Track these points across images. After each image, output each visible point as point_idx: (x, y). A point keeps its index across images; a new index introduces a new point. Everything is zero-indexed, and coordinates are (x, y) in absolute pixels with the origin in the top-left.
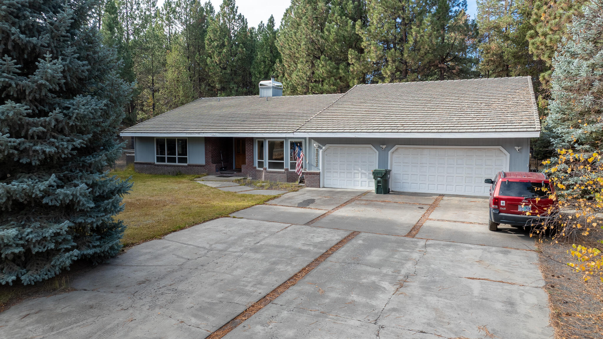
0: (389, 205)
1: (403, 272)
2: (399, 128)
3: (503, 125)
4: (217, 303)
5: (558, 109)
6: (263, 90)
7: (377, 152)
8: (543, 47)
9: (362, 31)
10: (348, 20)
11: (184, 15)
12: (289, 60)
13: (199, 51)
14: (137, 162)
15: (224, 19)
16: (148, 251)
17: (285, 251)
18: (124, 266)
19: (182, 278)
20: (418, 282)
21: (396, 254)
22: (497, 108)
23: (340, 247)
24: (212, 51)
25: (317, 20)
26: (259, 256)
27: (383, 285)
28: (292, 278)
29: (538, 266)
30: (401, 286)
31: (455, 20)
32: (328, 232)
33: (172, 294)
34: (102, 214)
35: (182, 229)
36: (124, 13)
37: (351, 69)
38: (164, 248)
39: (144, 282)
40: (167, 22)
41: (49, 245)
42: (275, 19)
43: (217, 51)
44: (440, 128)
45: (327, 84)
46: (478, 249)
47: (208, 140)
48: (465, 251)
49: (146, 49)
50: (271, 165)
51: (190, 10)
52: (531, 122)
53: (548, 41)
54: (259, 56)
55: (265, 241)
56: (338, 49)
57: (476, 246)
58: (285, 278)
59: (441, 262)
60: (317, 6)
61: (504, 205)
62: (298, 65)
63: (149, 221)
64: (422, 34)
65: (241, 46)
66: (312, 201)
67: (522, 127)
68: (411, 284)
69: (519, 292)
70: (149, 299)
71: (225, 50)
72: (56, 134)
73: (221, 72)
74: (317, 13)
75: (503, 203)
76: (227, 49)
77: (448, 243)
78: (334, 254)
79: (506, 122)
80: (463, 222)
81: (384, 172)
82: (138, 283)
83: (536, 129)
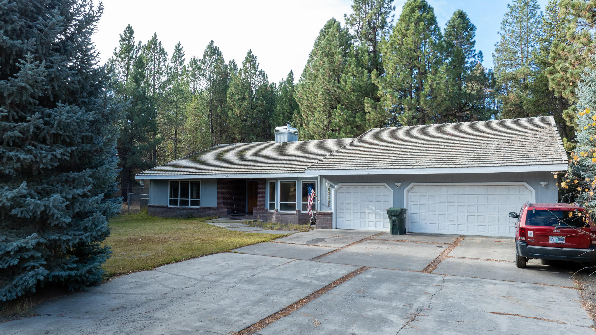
0: (404, 244)
1: (416, 305)
2: (414, 164)
3: (526, 159)
4: (192, 332)
5: (586, 141)
6: (278, 136)
7: (392, 191)
8: (564, 83)
9: (378, 80)
10: (364, 70)
11: (209, 71)
12: (306, 110)
13: (221, 105)
14: (151, 205)
15: (245, 75)
16: (134, 280)
17: (283, 284)
18: (103, 293)
19: (161, 306)
20: (433, 316)
21: (409, 288)
22: (518, 144)
23: (345, 281)
24: (233, 105)
25: (334, 72)
26: (253, 287)
27: (391, 319)
28: (285, 309)
29: (580, 303)
30: (413, 320)
31: (471, 71)
32: (334, 267)
33: (143, 322)
34: (80, 233)
35: (176, 261)
36: (151, 69)
37: (367, 117)
38: (152, 278)
39: (118, 309)
40: (192, 78)
41: (12, 261)
42: (294, 73)
43: (238, 104)
44: (458, 163)
45: (344, 132)
46: (505, 285)
47: (220, 182)
48: (490, 287)
49: (171, 102)
50: (283, 207)
51: (215, 68)
52: (557, 155)
53: (569, 75)
54: (278, 109)
55: (263, 274)
56: (354, 99)
57: (502, 281)
58: (277, 309)
59: (461, 296)
60: (334, 59)
61: (532, 236)
62: (316, 114)
63: (146, 254)
64: (438, 82)
65: (261, 99)
66: (322, 240)
67: (547, 160)
68: (424, 317)
69: (559, 329)
70: (116, 325)
71: (245, 103)
72: (36, 143)
73: (241, 124)
74: (334, 66)
75: (530, 234)
76: (247, 102)
77: (470, 278)
78: (338, 287)
79: (529, 156)
80: (487, 260)
81: (400, 210)
82: (112, 309)
83: (563, 162)
